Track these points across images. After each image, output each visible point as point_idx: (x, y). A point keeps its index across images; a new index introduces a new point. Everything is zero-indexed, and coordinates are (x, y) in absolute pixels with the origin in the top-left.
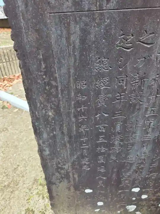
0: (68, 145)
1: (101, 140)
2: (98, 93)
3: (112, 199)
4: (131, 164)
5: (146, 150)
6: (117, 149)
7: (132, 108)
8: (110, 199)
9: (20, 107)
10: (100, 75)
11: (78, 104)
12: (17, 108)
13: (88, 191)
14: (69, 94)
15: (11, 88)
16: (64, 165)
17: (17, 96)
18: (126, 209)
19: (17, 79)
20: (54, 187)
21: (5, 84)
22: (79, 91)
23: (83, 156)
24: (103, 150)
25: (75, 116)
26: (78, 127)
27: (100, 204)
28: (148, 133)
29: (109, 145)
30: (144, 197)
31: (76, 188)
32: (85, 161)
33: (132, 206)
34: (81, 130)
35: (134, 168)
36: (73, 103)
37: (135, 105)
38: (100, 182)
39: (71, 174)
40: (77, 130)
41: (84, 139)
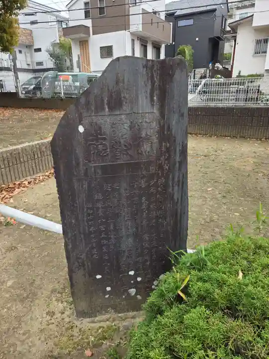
0: (83, 241)
1: (103, 236)
2: (98, 209)
3: (117, 283)
4: (124, 251)
5: (131, 240)
6: (113, 241)
7: (117, 215)
8: (115, 284)
9: (27, 223)
10: (98, 200)
11: (89, 215)
12: (23, 224)
13: (99, 277)
14: (83, 209)
15: (12, 200)
16: (81, 255)
17: (22, 209)
18: (129, 293)
19: (18, 188)
20: (74, 275)
21: (3, 196)
22: (88, 208)
23: (93, 248)
24: (105, 242)
25: (87, 222)
26: (89, 228)
27: (108, 289)
28: (128, 229)
29: (109, 239)
30: (139, 279)
31: (90, 276)
32: (95, 251)
33: (132, 289)
34: (91, 230)
35: (126, 254)
36: (85, 214)
37: (118, 214)
38: (106, 268)
39: (86, 263)
40: (89, 230)
41: (93, 236)
